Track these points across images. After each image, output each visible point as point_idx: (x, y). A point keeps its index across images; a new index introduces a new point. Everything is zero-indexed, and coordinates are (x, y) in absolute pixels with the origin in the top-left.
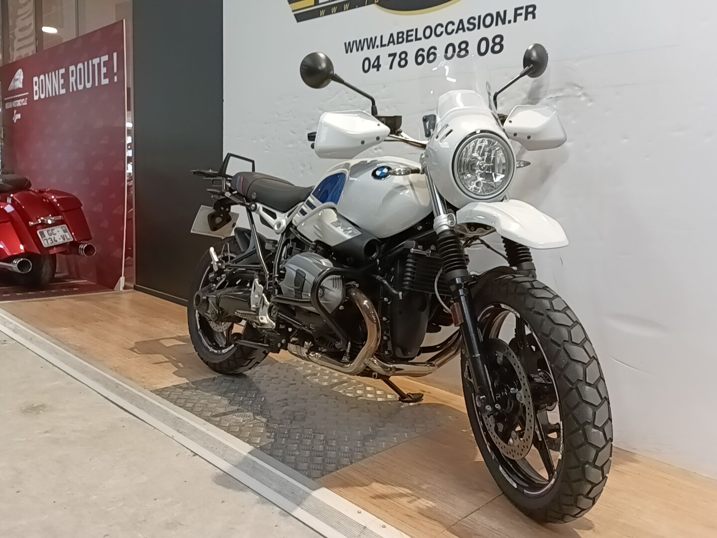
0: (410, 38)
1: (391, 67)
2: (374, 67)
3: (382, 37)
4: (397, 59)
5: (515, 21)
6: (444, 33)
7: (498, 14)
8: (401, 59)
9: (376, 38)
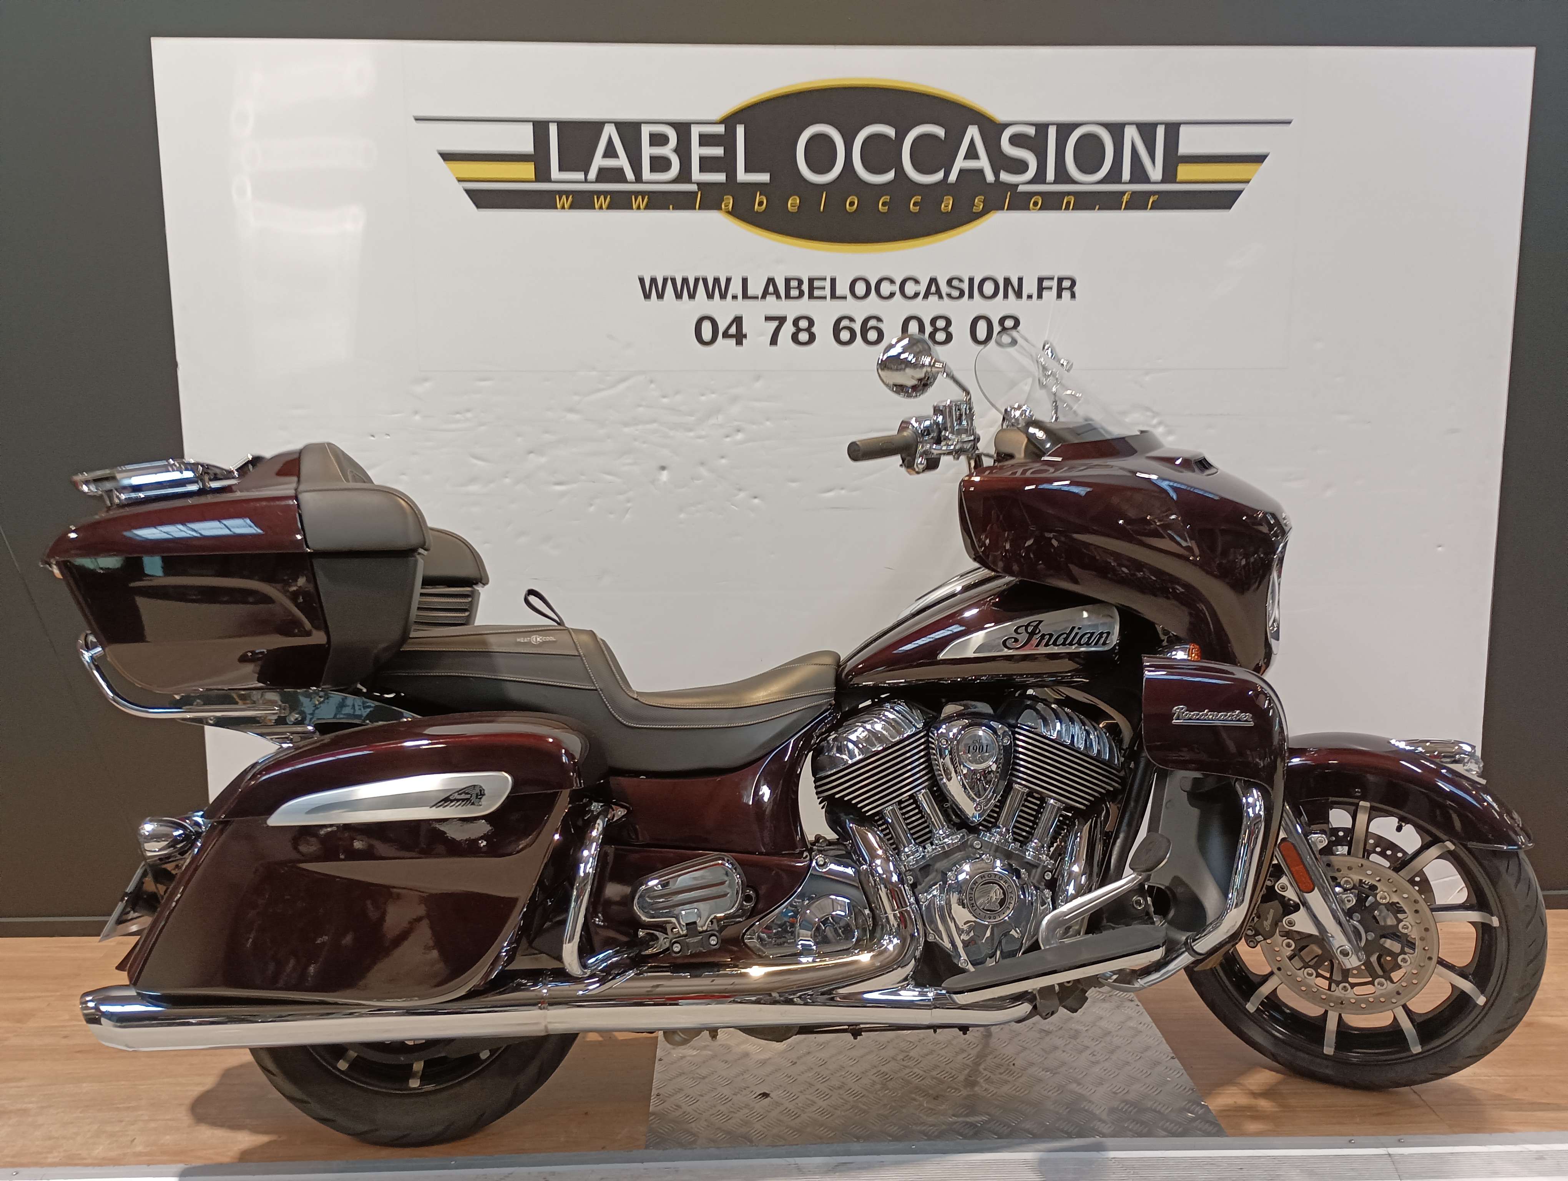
0: (817, 293)
1: (774, 341)
2: (726, 335)
3: (745, 281)
4: (788, 329)
5: (1040, 296)
6: (898, 293)
7: (1007, 281)
8: (799, 330)
9: (728, 280)
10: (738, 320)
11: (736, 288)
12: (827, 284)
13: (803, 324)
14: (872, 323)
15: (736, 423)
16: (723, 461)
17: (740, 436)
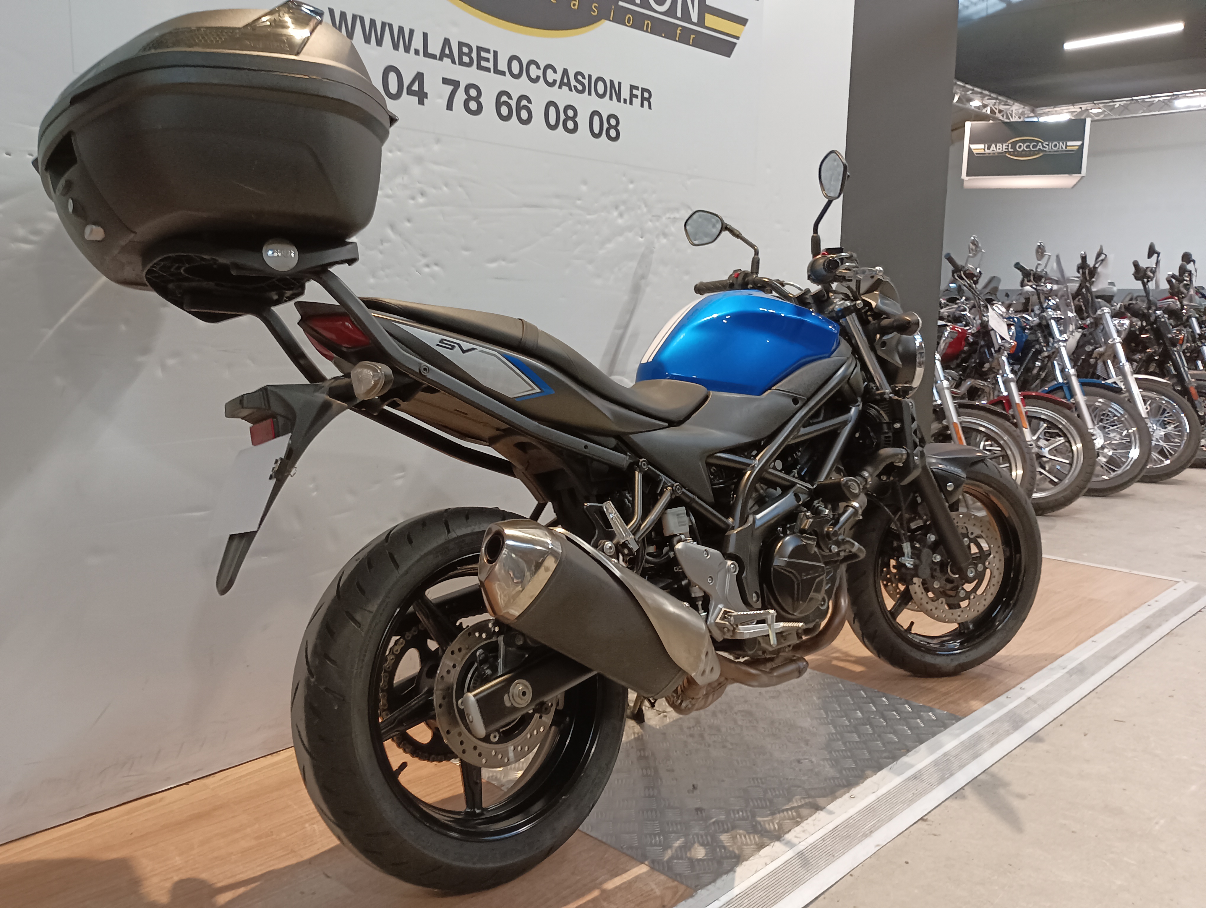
0: (483, 63)
1: (450, 106)
2: (409, 91)
3: (426, 36)
4: (461, 95)
5: (631, 103)
6: (541, 78)
7: (612, 84)
8: (469, 98)
9: (412, 32)
10: (419, 77)
11: (417, 43)
12: (491, 56)
13: (473, 93)
14: (524, 102)
15: (419, 185)
16: (408, 225)
17: (421, 200)
